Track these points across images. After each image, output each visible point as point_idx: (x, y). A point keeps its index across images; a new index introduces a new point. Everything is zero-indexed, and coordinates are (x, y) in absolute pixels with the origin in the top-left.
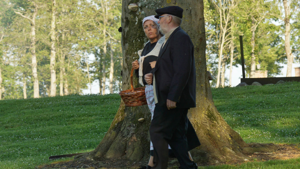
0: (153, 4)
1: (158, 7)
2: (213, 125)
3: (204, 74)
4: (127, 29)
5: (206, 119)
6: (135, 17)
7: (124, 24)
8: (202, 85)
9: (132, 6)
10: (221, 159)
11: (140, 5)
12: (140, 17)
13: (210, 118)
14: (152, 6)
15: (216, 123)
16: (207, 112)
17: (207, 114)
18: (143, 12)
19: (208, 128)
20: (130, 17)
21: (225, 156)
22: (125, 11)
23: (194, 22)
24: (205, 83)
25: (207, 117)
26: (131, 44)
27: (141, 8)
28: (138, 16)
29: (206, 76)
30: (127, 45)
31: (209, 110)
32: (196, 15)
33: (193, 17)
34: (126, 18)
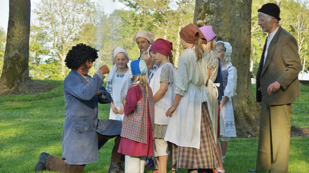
0: (214, 22)
1: (218, 23)
2: (250, 110)
3: (247, 74)
5: (245, 105)
8: (245, 81)
9: (199, 22)
10: (253, 134)
11: (205, 21)
13: (249, 104)
14: (213, 22)
15: (253, 108)
16: (247, 100)
17: (247, 101)
19: (247, 112)
21: (256, 132)
23: (243, 36)
24: (247, 79)
25: (246, 103)
27: (206, 23)
29: (248, 75)
31: (248, 99)
32: (245, 31)
33: (243, 33)
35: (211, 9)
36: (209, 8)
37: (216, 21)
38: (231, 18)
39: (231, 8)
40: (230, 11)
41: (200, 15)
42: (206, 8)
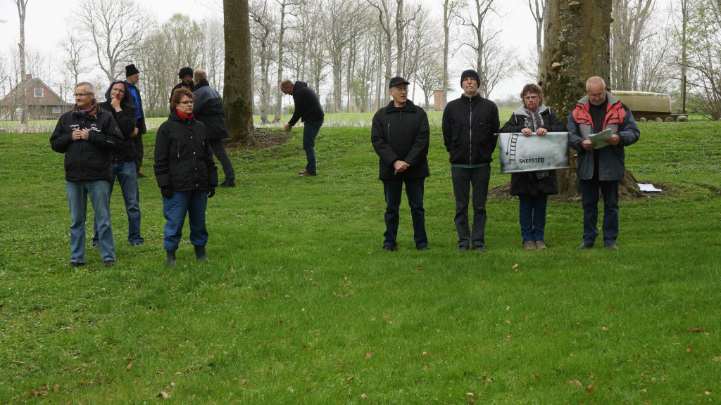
1: (578, 66)
4: (548, 84)
6: (557, 74)
7: (545, 79)
9: (555, 64)
11: (562, 64)
12: (562, 74)
18: (565, 70)
20: (552, 73)
22: (547, 68)
26: (553, 97)
27: (564, 66)
28: (560, 73)
30: (548, 97)
34: (548, 74)
35: (569, 49)
36: (567, 48)
37: (576, 64)
38: (593, 59)
39: (592, 48)
40: (591, 51)
41: (555, 56)
42: (563, 48)
